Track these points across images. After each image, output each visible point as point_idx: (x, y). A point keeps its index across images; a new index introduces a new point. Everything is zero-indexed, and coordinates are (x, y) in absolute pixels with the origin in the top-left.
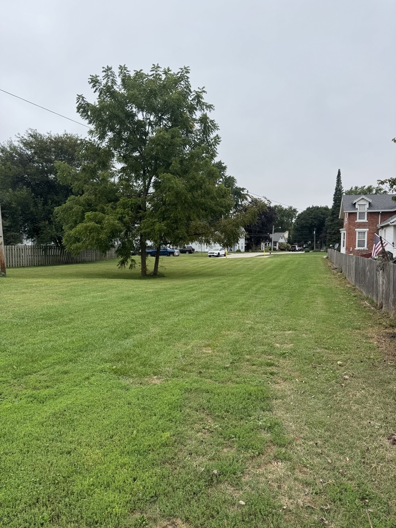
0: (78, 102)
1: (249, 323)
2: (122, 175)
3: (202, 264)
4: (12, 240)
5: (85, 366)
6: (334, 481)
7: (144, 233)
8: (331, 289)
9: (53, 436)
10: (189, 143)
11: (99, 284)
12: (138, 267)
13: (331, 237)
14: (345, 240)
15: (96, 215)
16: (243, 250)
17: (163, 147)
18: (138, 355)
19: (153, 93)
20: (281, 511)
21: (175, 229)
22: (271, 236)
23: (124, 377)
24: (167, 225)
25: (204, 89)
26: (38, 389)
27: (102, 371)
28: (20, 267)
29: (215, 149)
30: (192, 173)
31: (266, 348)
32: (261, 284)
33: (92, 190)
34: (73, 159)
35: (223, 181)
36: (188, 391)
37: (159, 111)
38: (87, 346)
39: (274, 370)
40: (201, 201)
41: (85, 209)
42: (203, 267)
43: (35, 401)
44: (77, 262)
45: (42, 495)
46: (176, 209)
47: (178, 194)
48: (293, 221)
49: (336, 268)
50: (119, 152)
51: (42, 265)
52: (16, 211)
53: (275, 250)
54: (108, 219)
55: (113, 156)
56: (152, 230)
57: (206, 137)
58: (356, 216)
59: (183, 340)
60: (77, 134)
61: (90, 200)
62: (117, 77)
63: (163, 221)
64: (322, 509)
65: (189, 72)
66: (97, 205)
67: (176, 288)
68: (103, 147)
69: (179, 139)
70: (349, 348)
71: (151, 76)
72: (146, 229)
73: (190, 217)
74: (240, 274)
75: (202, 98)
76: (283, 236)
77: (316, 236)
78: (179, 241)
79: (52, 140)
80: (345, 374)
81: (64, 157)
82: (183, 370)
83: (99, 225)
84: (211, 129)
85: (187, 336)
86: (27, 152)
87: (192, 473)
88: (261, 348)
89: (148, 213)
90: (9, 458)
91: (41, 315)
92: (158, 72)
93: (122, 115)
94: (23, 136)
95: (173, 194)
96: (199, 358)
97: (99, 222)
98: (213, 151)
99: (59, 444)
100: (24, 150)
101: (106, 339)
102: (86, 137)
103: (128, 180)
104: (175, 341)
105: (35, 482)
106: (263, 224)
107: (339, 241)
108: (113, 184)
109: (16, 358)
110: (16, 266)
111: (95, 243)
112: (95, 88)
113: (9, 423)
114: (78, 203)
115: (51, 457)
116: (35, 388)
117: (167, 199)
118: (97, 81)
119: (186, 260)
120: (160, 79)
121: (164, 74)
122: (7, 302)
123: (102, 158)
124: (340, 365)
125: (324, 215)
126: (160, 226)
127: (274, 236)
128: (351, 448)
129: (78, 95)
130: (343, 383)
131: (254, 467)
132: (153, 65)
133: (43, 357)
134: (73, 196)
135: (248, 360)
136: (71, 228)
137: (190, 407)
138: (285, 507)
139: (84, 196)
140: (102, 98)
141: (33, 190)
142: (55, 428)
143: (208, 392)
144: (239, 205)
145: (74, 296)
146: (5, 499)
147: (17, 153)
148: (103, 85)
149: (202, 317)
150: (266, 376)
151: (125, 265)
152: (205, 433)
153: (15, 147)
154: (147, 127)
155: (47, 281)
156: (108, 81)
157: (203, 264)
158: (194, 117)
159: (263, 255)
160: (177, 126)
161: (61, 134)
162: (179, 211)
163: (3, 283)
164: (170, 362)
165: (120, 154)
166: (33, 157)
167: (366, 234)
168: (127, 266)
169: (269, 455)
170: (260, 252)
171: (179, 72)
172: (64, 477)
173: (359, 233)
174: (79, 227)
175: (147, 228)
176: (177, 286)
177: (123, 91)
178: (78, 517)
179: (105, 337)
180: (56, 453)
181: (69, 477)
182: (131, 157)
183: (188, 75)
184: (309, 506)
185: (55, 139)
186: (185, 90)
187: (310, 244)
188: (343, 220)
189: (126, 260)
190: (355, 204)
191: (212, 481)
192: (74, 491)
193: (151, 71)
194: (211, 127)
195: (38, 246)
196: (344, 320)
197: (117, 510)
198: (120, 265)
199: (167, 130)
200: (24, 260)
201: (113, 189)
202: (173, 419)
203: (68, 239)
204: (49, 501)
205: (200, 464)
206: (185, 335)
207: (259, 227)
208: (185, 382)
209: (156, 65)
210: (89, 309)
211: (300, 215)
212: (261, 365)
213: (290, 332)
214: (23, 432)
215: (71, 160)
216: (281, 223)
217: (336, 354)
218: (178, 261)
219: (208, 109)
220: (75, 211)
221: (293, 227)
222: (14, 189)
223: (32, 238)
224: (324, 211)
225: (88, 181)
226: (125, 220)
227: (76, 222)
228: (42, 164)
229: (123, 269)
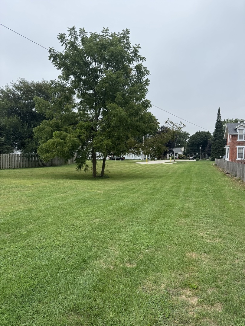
0: (50, 53)
2: (80, 107)
7: (95, 147)
10: (128, 84)
12: (90, 171)
13: (214, 151)
14: (229, 153)
15: (61, 134)
21: (117, 145)
22: (174, 150)
24: (112, 142)
25: (139, 46)
28: (11, 169)
33: (59, 116)
40: (137, 125)
41: (54, 130)
46: (119, 130)
48: (187, 140)
49: (229, 173)
50: (78, 90)
51: (26, 168)
52: (10, 132)
53: (176, 158)
54: (70, 137)
55: (74, 93)
56: (101, 145)
57: (140, 80)
58: (237, 137)
61: (58, 123)
63: (109, 138)
65: (129, 33)
66: (62, 127)
67: (121, 190)
68: (68, 86)
71: (102, 36)
72: (96, 144)
74: (162, 177)
75: (138, 52)
76: (181, 150)
77: (202, 150)
79: (34, 85)
83: (63, 141)
84: (144, 73)
86: (18, 93)
89: (98, 132)
94: (16, 82)
95: (117, 119)
97: (63, 139)
100: (16, 92)
102: (56, 79)
103: (84, 111)
108: (74, 113)
110: (9, 168)
111: (60, 154)
112: (62, 43)
114: (49, 125)
118: (64, 38)
126: (107, 142)
127: (175, 150)
129: (50, 48)
132: (104, 28)
134: (45, 121)
139: (53, 121)
141: (22, 118)
147: (11, 93)
151: (81, 169)
153: (10, 90)
154: (99, 73)
156: (72, 38)
157: (133, 168)
159: (170, 162)
161: (40, 82)
162: (121, 131)
166: (22, 97)
167: (244, 149)
168: (83, 169)
170: (166, 160)
171: (122, 33)
173: (239, 148)
174: (49, 142)
175: (98, 143)
182: (86, 93)
183: (128, 35)
185: (37, 84)
186: (126, 46)
188: (226, 139)
189: (82, 165)
190: (236, 129)
193: (102, 32)
195: (24, 155)
198: (77, 169)
200: (14, 164)
201: (74, 115)
203: (41, 151)
209: (106, 28)
211: (191, 137)
215: (47, 97)
216: (179, 142)
218: (116, 166)
219: (142, 60)
220: (46, 131)
221: (187, 145)
222: (8, 117)
223: (21, 150)
224: (207, 134)
225: (56, 111)
226: (82, 137)
227: (47, 138)
228: (28, 101)
229: (80, 171)
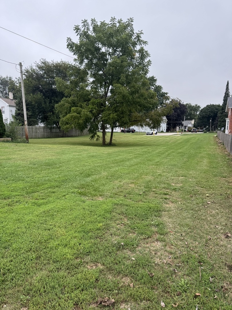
0: (67, 42)
1: (159, 172)
2: (93, 86)
3: (139, 139)
4: (32, 123)
5: (64, 190)
6: (186, 253)
7: (105, 120)
8: (215, 154)
9: (42, 222)
10: (132, 65)
11: (78, 148)
12: (101, 140)
13: (220, 123)
15: (77, 109)
16: (165, 131)
17: (116, 68)
18: (93, 186)
19: (111, 35)
20: (153, 264)
21: (122, 118)
22: (183, 122)
23: (84, 196)
24: (117, 115)
25: (142, 32)
26: (38, 200)
27: (72, 193)
28: (37, 138)
29: (148, 68)
30: (133, 83)
31: (166, 185)
32: (172, 151)
33: (75, 94)
34: (66, 76)
35: (155, 88)
36: (116, 204)
37: (115, 46)
38: (66, 180)
39: (168, 197)
40: (138, 101)
41: (72, 105)
42: (139, 140)
43: (36, 205)
44: (68, 136)
45: (33, 247)
46: (123, 105)
47: (124, 96)
48: (198, 113)
49: (221, 143)
50: (91, 71)
51: (49, 138)
52: (35, 107)
53: (185, 131)
54: (84, 112)
55: (88, 74)
56: (108, 118)
57: (142, 61)
59: (119, 180)
60: (68, 61)
61: (74, 100)
62: (90, 26)
63: (115, 112)
64: (176, 265)
65: (133, 21)
66: (78, 103)
67: (121, 152)
68: (82, 68)
69: (126, 63)
70: (216, 187)
71: (110, 24)
73: (131, 110)
74: (160, 145)
75: (140, 37)
76: (191, 122)
77: (212, 123)
78: (124, 124)
79: (54, 65)
80: (209, 201)
81: (61, 75)
82: (116, 194)
83: (79, 115)
84: (145, 56)
85: (122, 178)
86: (41, 72)
87: (110, 244)
88: (163, 186)
89: (106, 108)
90: (19, 230)
91: (45, 163)
92: (114, 22)
93: (93, 49)
94: (38, 63)
95: (121, 97)
96: (126, 189)
97: (79, 113)
98: (146, 70)
99: (45, 225)
100: (39, 71)
101: (77, 177)
102: (72, 63)
103: (96, 88)
104: (114, 179)
105: (30, 241)
106: (178, 115)
107: (225, 126)
108: (88, 91)
109: (29, 184)
110: (35, 137)
111: (77, 125)
112: (77, 33)
113: (21, 214)
114: (68, 102)
115: (40, 231)
116: (37, 199)
117: (117, 100)
118: (78, 29)
119: (130, 136)
120: (115, 26)
121: (118, 23)
122: (27, 156)
123: (81, 75)
124: (207, 196)
125: (217, 109)
126: (113, 115)
127: (185, 123)
128: (201, 238)
129: (67, 38)
130: (206, 205)
131: (144, 243)
132: (112, 17)
133: (43, 184)
134: (64, 98)
135: (154, 191)
136: (64, 116)
137: (116, 212)
138: (156, 263)
139: (71, 98)
140: (82, 39)
141: (44, 95)
142: (44, 218)
143: (127, 206)
144: (164, 103)
145: (64, 154)
146: (16, 247)
147: (35, 73)
148: (82, 31)
149: (133, 168)
150: (162, 200)
151: (94, 139)
152: (121, 226)
153: (34, 70)
154: (107, 56)
155: (50, 146)
156: (85, 29)
158: (136, 49)
159: (177, 134)
160: (125, 55)
161: (59, 61)
162: (124, 107)
163: (26, 146)
164: (110, 190)
165: (92, 72)
166: (44, 75)
168: (95, 139)
169: (154, 238)
170: (175, 132)
171: (127, 22)
172: (45, 240)
174: (68, 116)
175: (106, 117)
176: (122, 151)
177: (93, 34)
178: (49, 258)
179: (77, 176)
180: (42, 230)
181: (47, 240)
182: (98, 74)
183: (132, 23)
184: (169, 263)
185: (56, 64)
186: (130, 32)
187: (207, 128)
188: (228, 113)
189: (94, 136)
191: (120, 247)
192: (49, 246)
193: (110, 21)
194: (145, 55)
195: (47, 127)
196: (217, 172)
197: (69, 256)
198: (90, 139)
199: (119, 58)
200: (39, 135)
201: (88, 93)
202: (106, 218)
203: (62, 123)
204: (36, 250)
205: (115, 240)
206: (120, 177)
207: (175, 117)
208: (115, 201)
209: (113, 18)
210: (71, 161)
211: (202, 110)
212: (160, 194)
213: (183, 177)
214: (28, 219)
215: (64, 77)
216: (190, 114)
217: (206, 190)
218: (125, 137)
219: (144, 44)
220: (66, 107)
221: (197, 117)
222: (33, 94)
223: (44, 122)
224: (217, 107)
225: (73, 89)
226: (93, 112)
227: (66, 113)
228: (49, 79)
229: (93, 141)
